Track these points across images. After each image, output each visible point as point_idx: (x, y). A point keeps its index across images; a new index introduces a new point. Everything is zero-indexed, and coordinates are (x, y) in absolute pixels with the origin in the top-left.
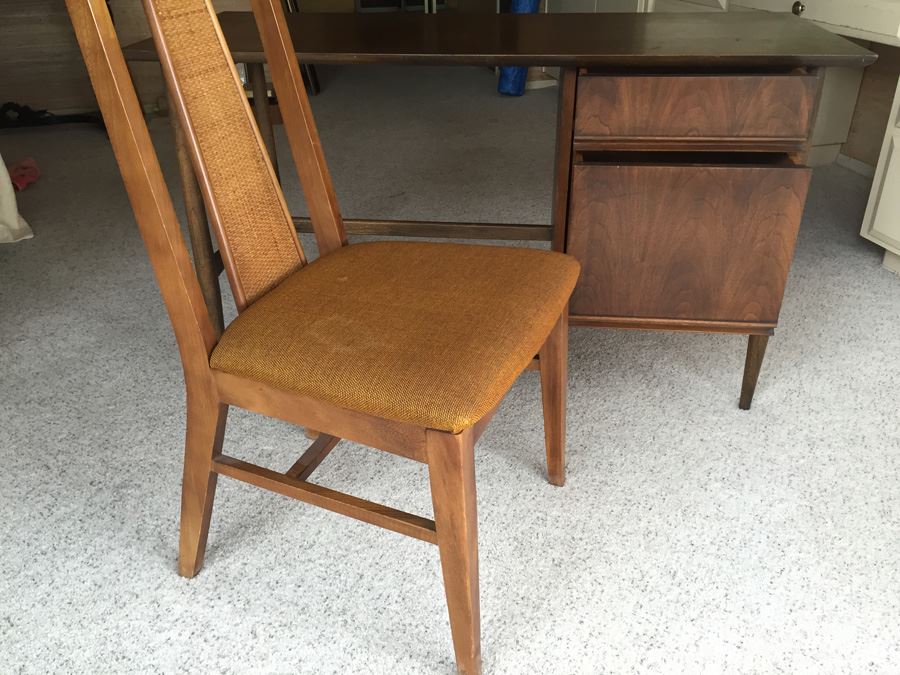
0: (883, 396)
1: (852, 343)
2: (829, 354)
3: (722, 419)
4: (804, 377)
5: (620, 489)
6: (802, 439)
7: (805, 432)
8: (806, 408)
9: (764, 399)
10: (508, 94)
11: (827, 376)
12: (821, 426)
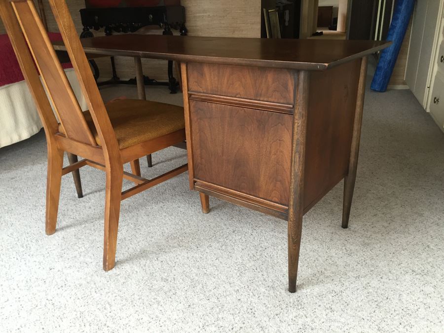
0: (396, 318)
1: (418, 276)
2: (391, 278)
3: (267, 292)
4: (352, 286)
5: (161, 309)
6: (300, 322)
7: (308, 320)
8: (328, 306)
9: (309, 290)
10: (375, 91)
11: (371, 290)
12: (322, 320)
